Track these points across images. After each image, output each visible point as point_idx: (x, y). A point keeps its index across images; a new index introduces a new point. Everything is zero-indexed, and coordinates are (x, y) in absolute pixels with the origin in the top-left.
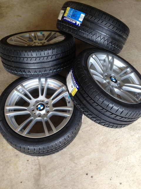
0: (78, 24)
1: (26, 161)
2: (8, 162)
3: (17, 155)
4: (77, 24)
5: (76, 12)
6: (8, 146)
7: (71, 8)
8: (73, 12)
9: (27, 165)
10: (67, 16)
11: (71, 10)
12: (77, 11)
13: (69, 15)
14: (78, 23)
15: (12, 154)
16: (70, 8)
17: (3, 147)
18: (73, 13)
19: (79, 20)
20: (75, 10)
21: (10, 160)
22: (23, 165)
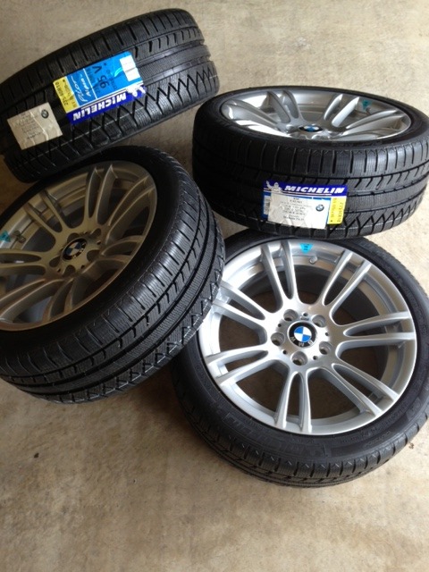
0: (139, 92)
1: (412, 450)
2: (404, 504)
3: (389, 473)
4: (135, 94)
5: (100, 68)
6: (353, 494)
7: (67, 75)
8: (90, 77)
9: (424, 450)
10: (81, 103)
11: (77, 79)
12: (101, 64)
13: (86, 97)
14: (133, 89)
15: (382, 486)
16: (66, 78)
17: (349, 509)
18: (92, 81)
19: (130, 79)
20: (91, 67)
21: (398, 496)
22: (421, 463)
